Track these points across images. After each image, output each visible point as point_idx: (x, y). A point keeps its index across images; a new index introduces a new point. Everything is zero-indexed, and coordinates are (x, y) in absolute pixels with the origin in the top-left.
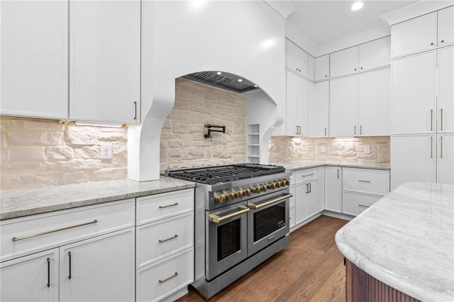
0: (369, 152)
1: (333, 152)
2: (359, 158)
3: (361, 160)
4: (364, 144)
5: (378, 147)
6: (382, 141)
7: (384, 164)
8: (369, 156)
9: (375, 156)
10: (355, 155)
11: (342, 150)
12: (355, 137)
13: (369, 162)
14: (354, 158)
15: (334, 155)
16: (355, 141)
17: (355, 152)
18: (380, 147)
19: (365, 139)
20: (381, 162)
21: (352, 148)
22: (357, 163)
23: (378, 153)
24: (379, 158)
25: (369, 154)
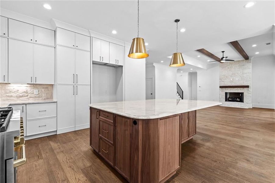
0: (37, 94)
1: (7, 95)
2: (30, 97)
3: (32, 99)
4: (34, 88)
5: (43, 90)
6: (45, 87)
7: (47, 100)
8: (38, 96)
9: (41, 96)
10: (27, 96)
11: (16, 92)
12: (28, 84)
13: (38, 100)
14: (26, 98)
15: (8, 96)
16: (27, 87)
17: (27, 94)
18: (45, 90)
19: (34, 85)
20: (45, 99)
21: (25, 91)
22: (29, 101)
23: (43, 94)
24: (44, 97)
25: (37, 95)
